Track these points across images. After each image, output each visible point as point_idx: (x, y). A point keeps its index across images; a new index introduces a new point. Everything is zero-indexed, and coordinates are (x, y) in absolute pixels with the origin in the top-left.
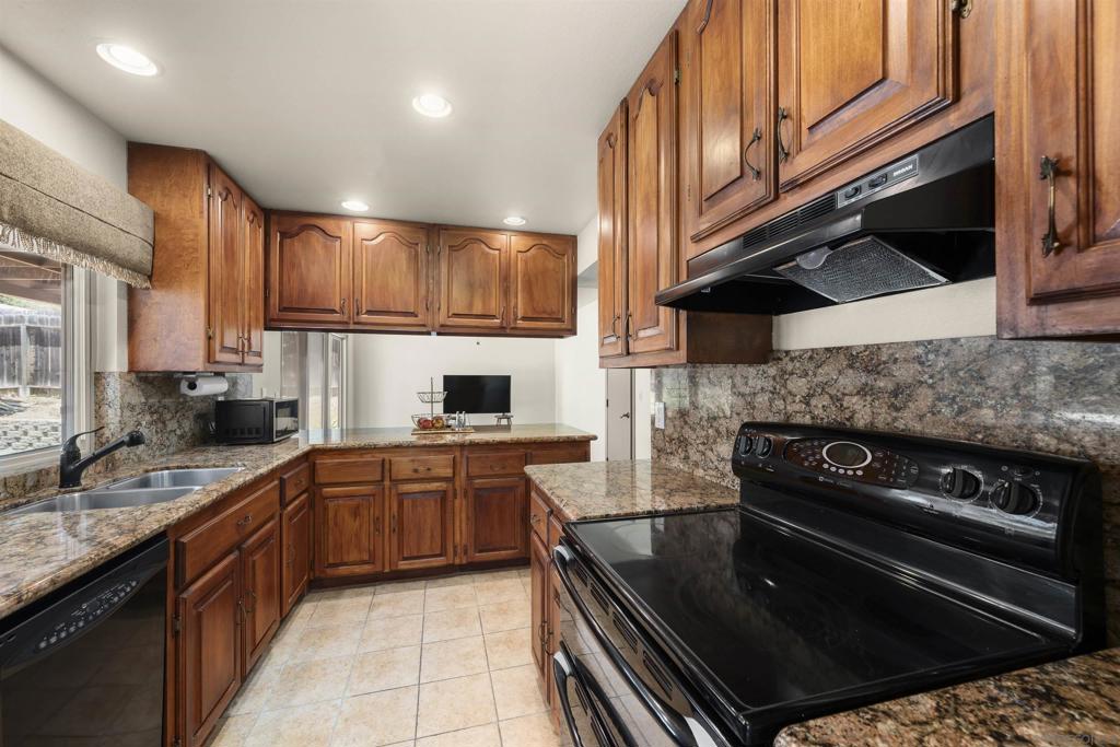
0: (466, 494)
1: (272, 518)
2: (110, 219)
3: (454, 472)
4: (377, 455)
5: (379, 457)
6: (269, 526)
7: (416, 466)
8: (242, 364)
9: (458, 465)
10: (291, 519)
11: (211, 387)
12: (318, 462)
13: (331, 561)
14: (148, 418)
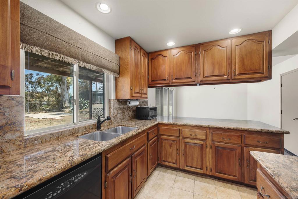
0: (211, 148)
1: (144, 145)
2: (107, 59)
3: (206, 138)
4: (177, 127)
5: (178, 128)
6: (143, 148)
7: (191, 133)
8: (141, 97)
9: (208, 136)
10: (151, 145)
11: (134, 103)
12: (160, 127)
13: (164, 159)
14: (120, 111)
